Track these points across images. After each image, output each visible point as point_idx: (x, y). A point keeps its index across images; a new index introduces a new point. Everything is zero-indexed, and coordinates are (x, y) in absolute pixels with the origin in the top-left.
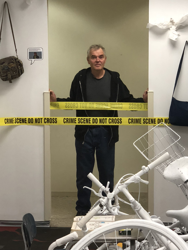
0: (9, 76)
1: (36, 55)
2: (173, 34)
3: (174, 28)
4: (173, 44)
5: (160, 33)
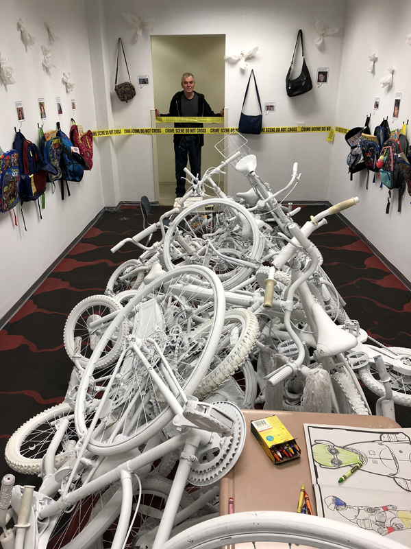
0: (126, 97)
1: (144, 81)
2: (242, 64)
3: (243, 59)
4: (243, 72)
5: (234, 63)
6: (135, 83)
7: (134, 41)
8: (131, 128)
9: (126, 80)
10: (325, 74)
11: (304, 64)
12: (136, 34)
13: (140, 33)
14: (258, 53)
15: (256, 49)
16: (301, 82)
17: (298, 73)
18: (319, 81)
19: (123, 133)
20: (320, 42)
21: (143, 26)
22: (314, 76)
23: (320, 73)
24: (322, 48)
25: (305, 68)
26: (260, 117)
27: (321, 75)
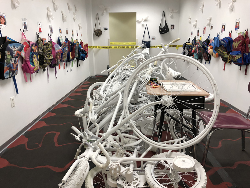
0: (98, 35)
1: (106, 29)
2: (143, 23)
3: (143, 21)
4: (143, 25)
5: (139, 22)
6: (102, 30)
7: (102, 15)
8: (101, 46)
9: (99, 28)
10: (174, 26)
11: (166, 22)
12: (103, 12)
13: (105, 12)
14: (148, 19)
15: (148, 17)
16: (165, 29)
17: (163, 26)
18: (171, 29)
19: (98, 48)
20: (171, 15)
21: (106, 9)
22: (169, 27)
23: (171, 26)
24: (172, 17)
25: (166, 24)
26: (150, 42)
27: (172, 27)
